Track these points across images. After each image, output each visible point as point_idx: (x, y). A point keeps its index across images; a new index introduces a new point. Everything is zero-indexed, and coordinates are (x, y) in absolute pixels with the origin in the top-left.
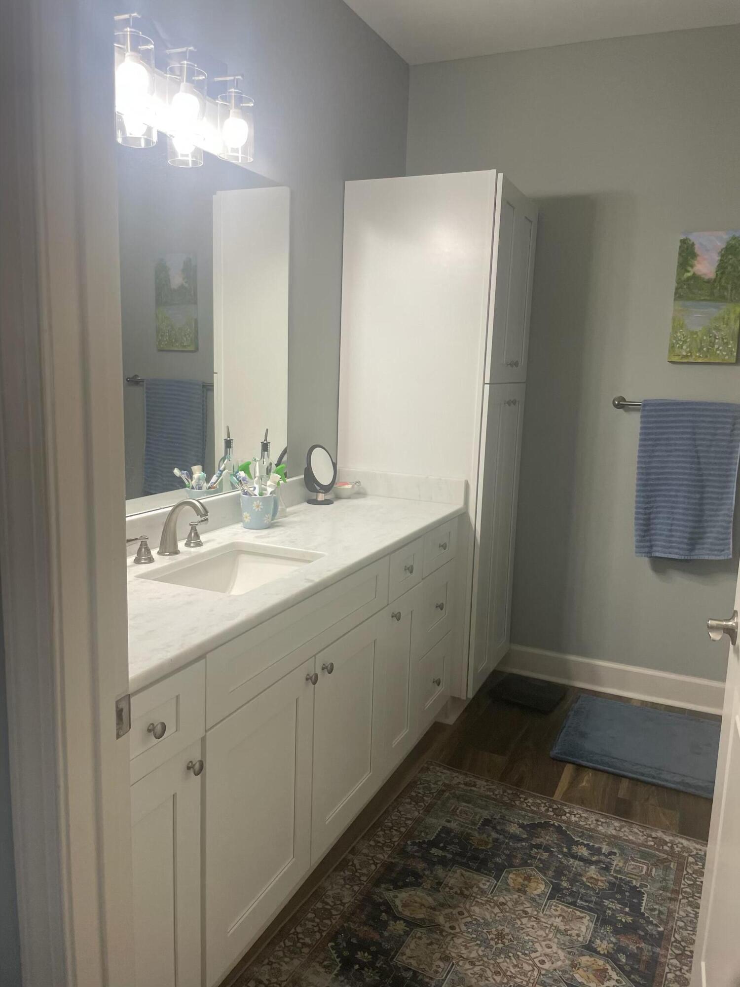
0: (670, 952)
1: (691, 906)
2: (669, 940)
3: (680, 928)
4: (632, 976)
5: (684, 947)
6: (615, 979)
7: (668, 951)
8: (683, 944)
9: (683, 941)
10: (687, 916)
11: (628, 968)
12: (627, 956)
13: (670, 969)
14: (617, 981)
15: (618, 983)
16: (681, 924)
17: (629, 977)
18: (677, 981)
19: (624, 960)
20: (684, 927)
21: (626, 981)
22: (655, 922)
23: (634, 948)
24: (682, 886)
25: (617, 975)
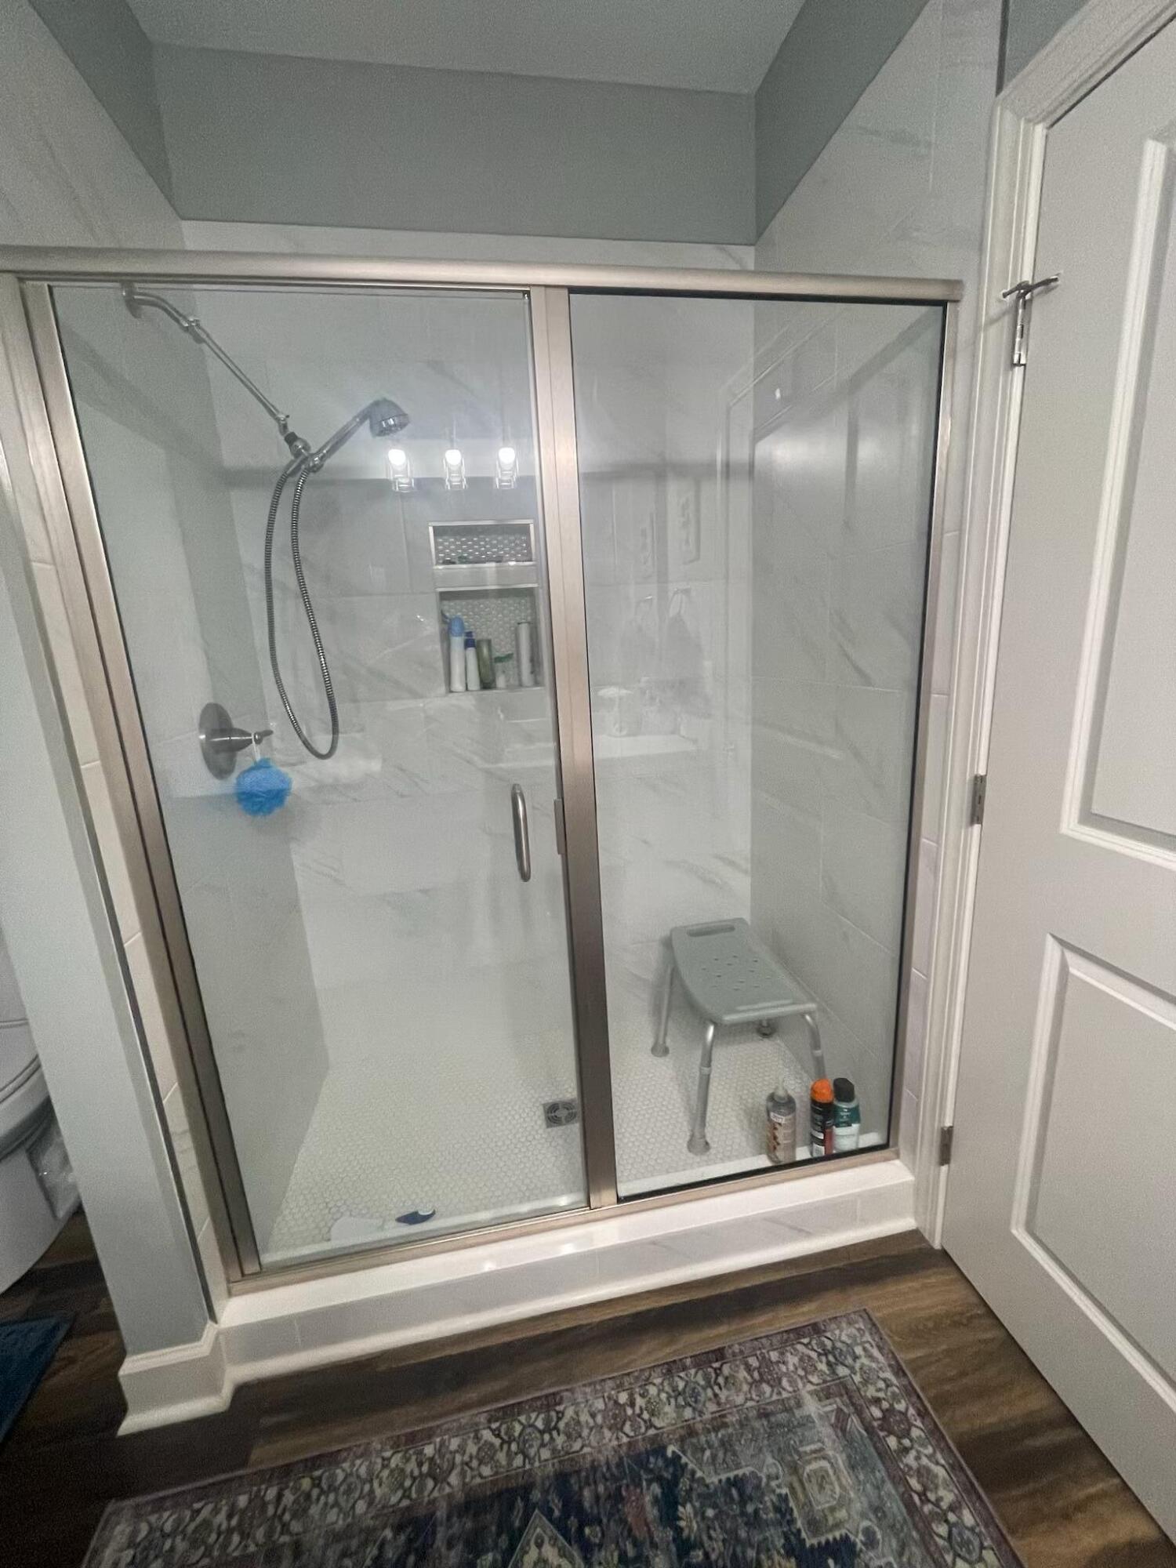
0: (436, 1494)
1: (305, 1510)
2: (408, 1508)
3: (370, 1504)
4: (517, 1524)
5: (414, 1479)
6: (537, 1550)
7: (435, 1499)
8: (408, 1483)
9: (401, 1485)
10: (336, 1504)
11: (504, 1541)
12: (478, 1556)
13: (473, 1477)
14: (539, 1545)
15: (543, 1542)
16: (361, 1507)
17: (521, 1530)
18: (492, 1458)
19: (490, 1557)
20: (367, 1498)
21: (532, 1531)
22: (375, 1552)
23: (453, 1553)
24: (252, 1548)
25: (527, 1552)
